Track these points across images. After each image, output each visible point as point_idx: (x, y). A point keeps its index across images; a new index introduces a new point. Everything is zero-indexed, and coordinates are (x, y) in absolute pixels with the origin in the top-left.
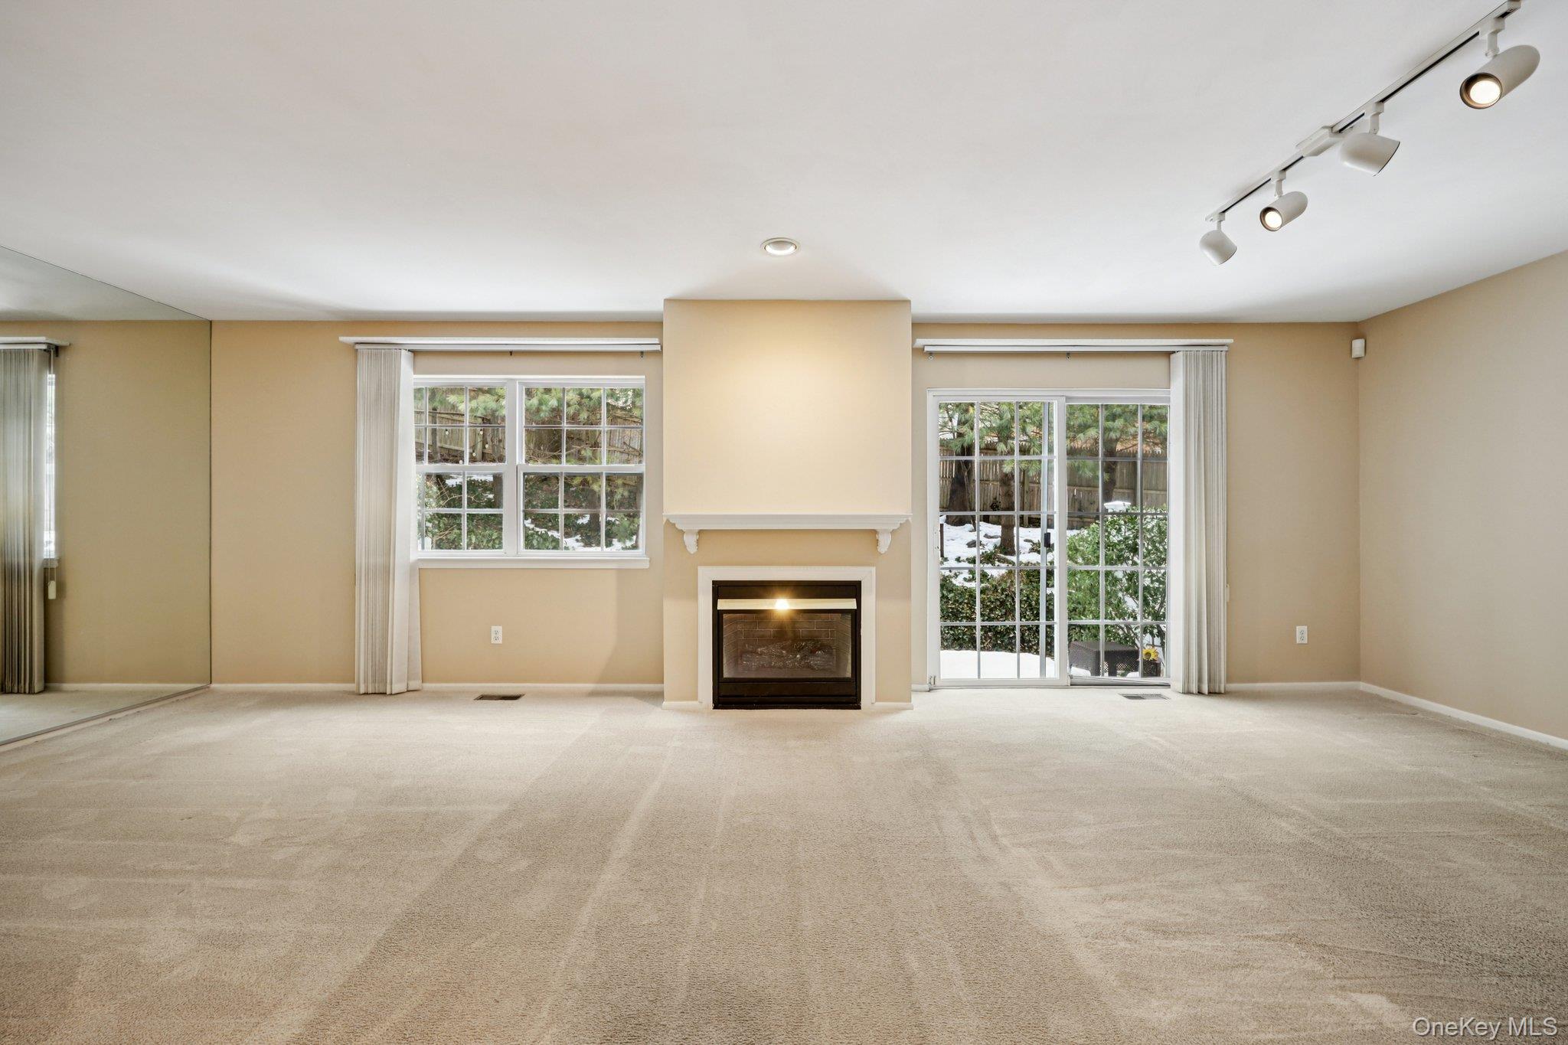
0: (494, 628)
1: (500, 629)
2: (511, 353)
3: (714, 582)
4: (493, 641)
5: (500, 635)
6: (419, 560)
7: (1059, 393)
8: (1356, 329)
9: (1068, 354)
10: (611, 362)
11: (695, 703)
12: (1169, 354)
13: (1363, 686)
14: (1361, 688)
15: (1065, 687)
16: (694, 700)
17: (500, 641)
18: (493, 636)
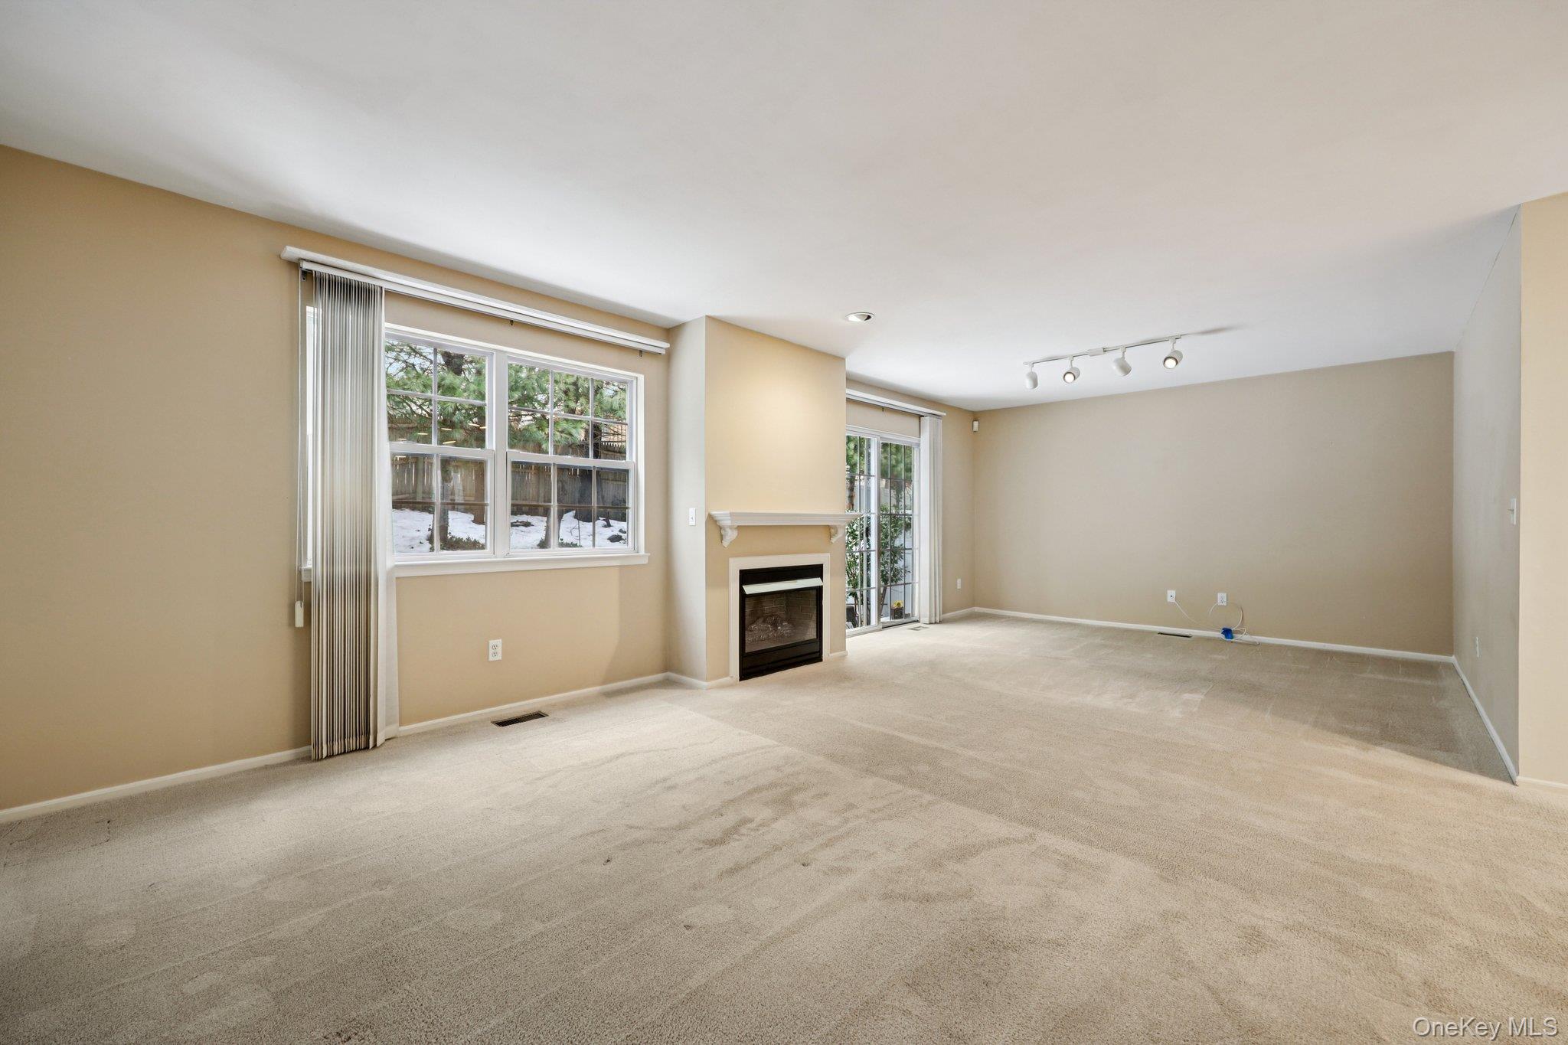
0: (492, 642)
1: (499, 642)
2: (512, 322)
3: (741, 571)
4: (491, 658)
5: (499, 650)
6: (396, 566)
7: (877, 434)
8: (975, 415)
9: (883, 409)
10: (613, 355)
11: (728, 678)
12: (920, 416)
13: (977, 609)
14: (976, 610)
15: (880, 630)
16: (726, 676)
17: (499, 657)
18: (491, 651)
